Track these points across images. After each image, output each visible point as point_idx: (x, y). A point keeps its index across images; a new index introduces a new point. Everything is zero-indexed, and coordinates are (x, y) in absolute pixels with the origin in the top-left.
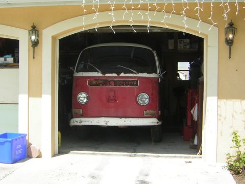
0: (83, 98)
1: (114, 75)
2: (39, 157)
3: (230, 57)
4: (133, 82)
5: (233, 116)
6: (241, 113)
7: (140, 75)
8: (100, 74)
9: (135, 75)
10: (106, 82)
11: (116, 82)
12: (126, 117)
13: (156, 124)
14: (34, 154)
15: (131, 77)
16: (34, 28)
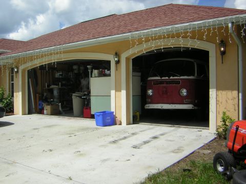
0: (150, 92)
1: (167, 78)
2: (120, 124)
3: (222, 63)
4: (177, 82)
5: (226, 101)
6: (232, 99)
7: (182, 77)
8: (159, 78)
9: (178, 78)
10: (161, 82)
11: (167, 82)
12: (173, 104)
13: (191, 108)
14: (118, 123)
15: (176, 79)
16: (116, 54)
